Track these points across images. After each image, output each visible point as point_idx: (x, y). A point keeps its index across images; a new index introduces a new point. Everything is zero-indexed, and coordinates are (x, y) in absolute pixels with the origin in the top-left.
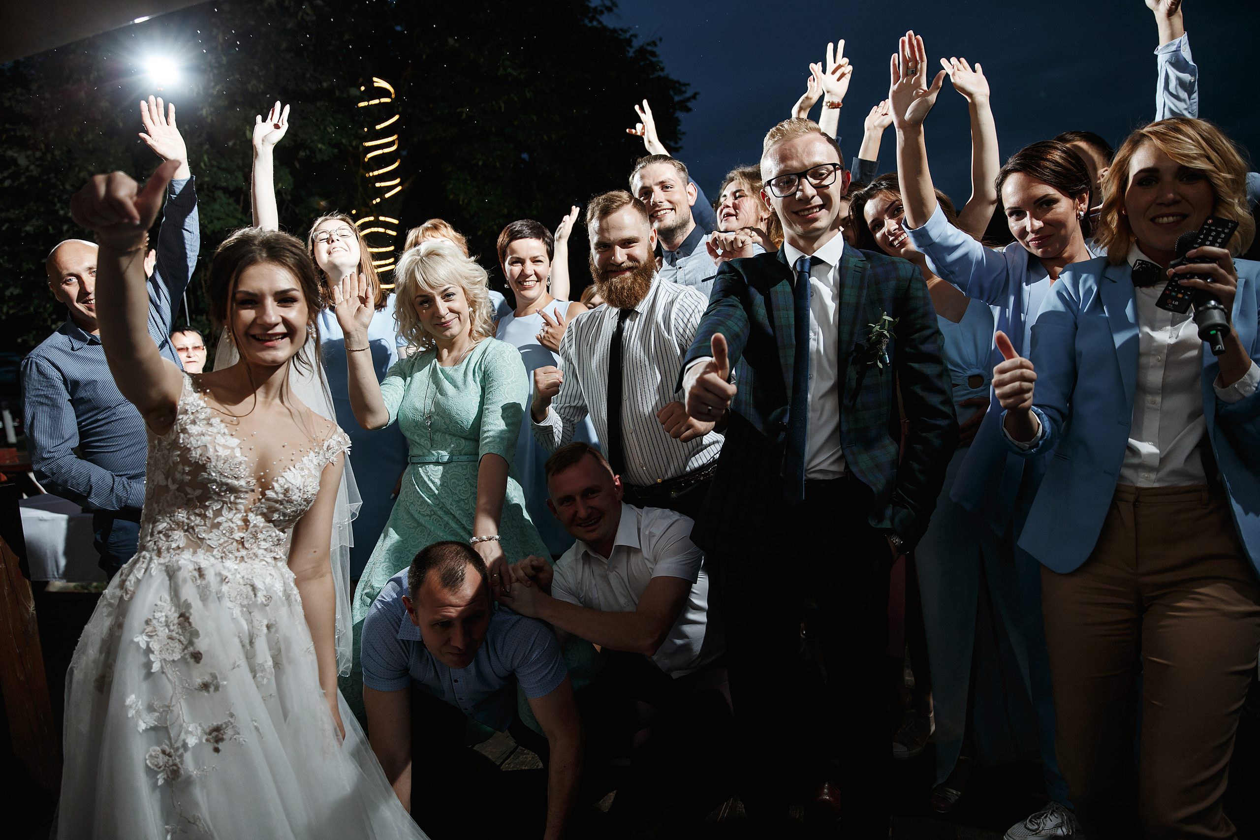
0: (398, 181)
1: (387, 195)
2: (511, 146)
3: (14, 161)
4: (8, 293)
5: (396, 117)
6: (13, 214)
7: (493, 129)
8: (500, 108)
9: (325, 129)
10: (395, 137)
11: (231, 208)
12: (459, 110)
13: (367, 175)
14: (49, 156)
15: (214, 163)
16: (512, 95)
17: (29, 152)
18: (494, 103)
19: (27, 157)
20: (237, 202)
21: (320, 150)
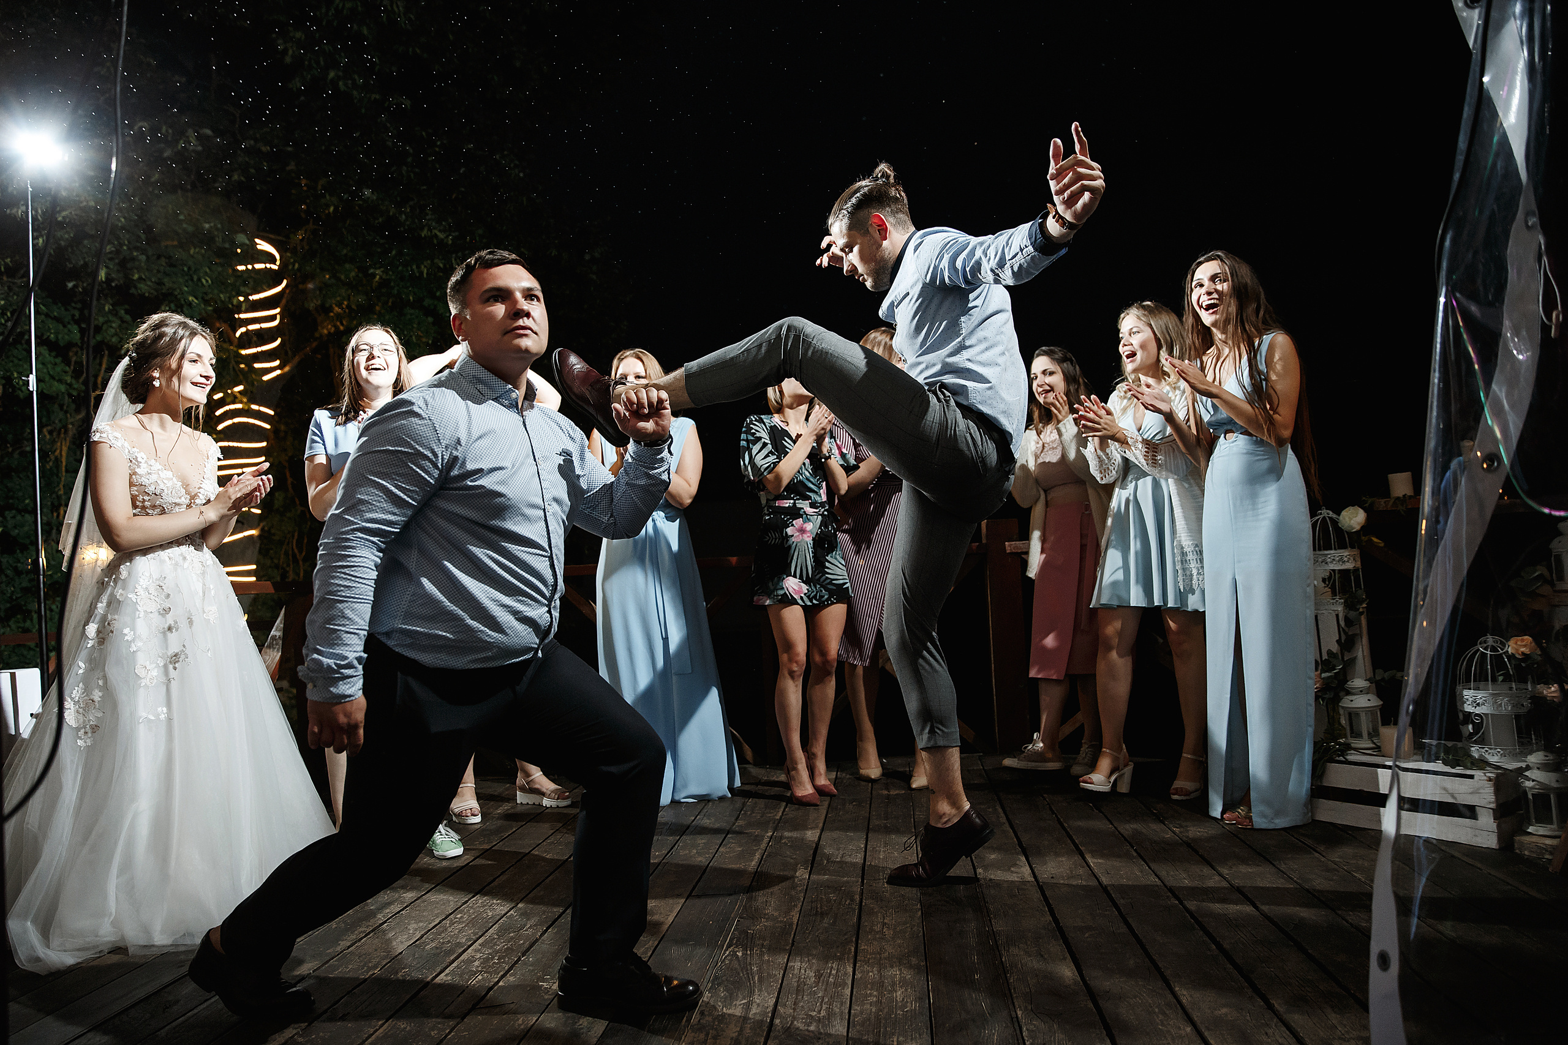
0: (277, 363)
1: (263, 380)
2: (430, 319)
5: (280, 288)
7: (411, 298)
8: (422, 273)
9: (199, 280)
10: (278, 310)
11: (58, 369)
12: (372, 271)
16: (436, 261)
18: (414, 267)
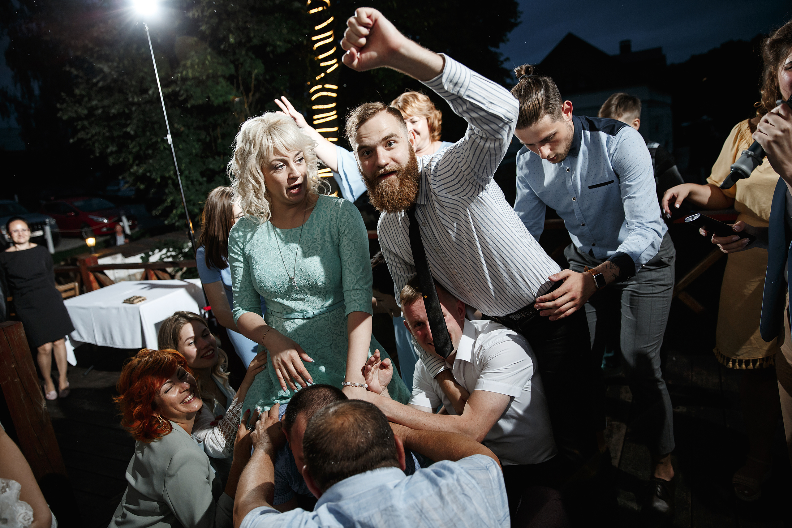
0: (335, 61)
1: (329, 71)
3: (101, 71)
4: (109, 150)
5: (332, 19)
6: (106, 102)
10: (332, 32)
13: (316, 59)
14: (121, 65)
15: (215, 60)
17: (110, 64)
19: (109, 67)
20: (232, 84)
21: (279, 46)
